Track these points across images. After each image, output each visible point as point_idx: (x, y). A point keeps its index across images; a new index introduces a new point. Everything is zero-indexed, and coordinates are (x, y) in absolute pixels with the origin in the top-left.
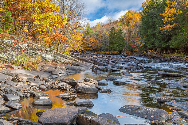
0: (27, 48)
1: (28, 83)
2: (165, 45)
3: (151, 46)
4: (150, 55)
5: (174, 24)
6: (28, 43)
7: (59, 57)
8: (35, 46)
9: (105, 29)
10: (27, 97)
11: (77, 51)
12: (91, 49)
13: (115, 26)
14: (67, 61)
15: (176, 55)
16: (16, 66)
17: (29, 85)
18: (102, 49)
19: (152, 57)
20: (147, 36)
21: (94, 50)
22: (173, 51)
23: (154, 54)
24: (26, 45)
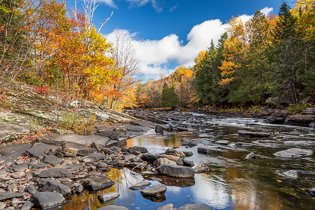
0: (77, 105)
1: (79, 157)
2: (223, 100)
3: (208, 101)
4: (205, 111)
5: (232, 78)
6: (79, 100)
7: (116, 116)
8: (87, 104)
9: (157, 85)
10: (78, 193)
11: (129, 108)
12: (143, 105)
13: (167, 82)
14: (125, 119)
15: (235, 110)
16: (63, 130)
17: (82, 161)
18: (155, 105)
19: (208, 112)
20: (203, 91)
21: (147, 107)
22: (231, 105)
23: (210, 109)
24: (77, 102)
